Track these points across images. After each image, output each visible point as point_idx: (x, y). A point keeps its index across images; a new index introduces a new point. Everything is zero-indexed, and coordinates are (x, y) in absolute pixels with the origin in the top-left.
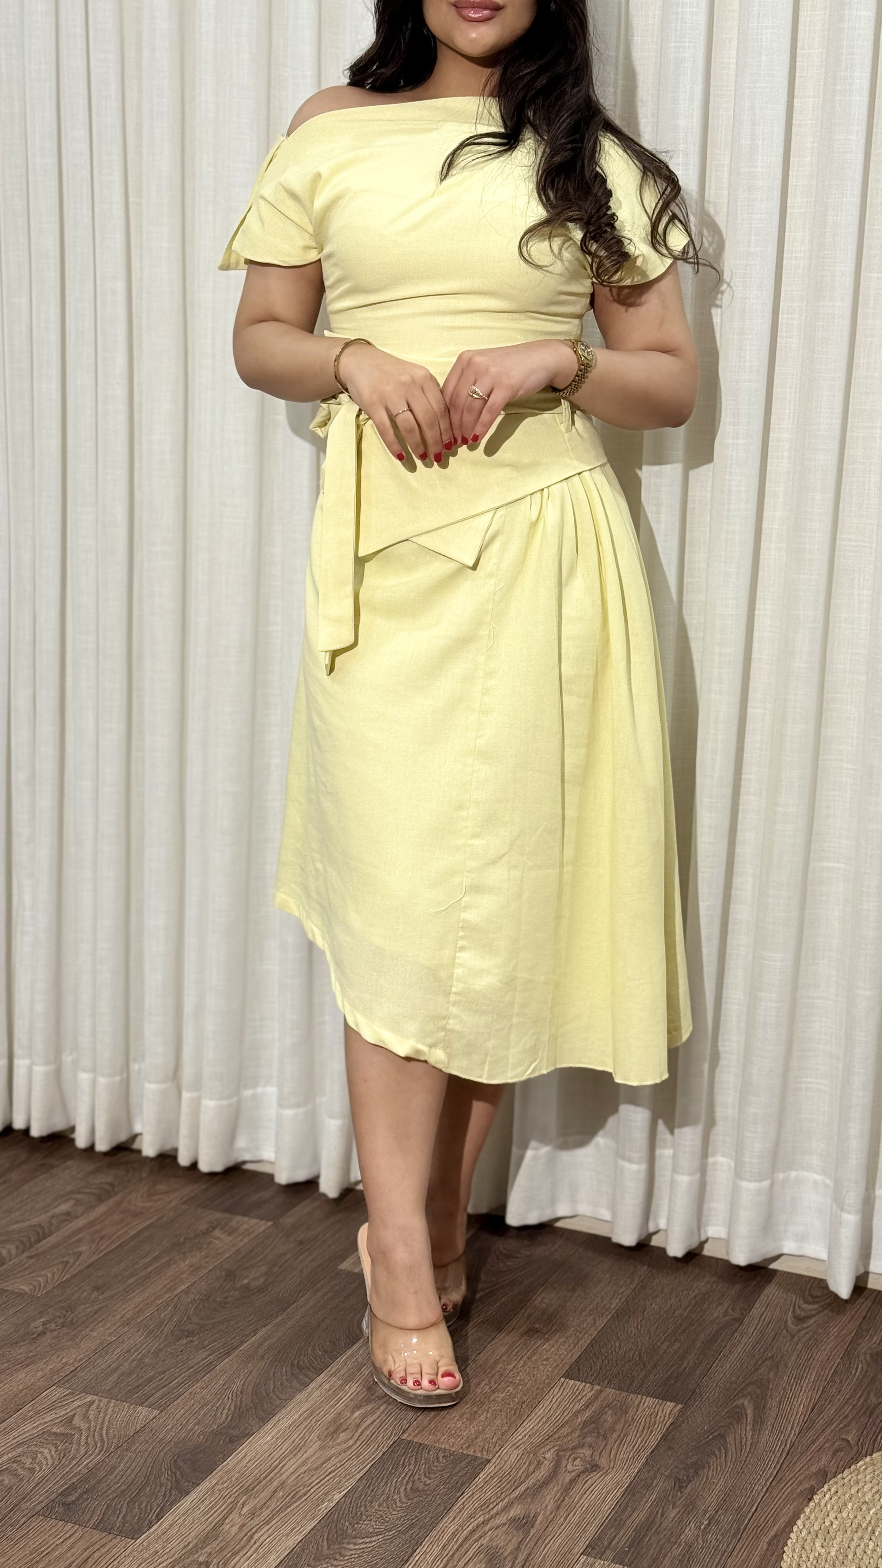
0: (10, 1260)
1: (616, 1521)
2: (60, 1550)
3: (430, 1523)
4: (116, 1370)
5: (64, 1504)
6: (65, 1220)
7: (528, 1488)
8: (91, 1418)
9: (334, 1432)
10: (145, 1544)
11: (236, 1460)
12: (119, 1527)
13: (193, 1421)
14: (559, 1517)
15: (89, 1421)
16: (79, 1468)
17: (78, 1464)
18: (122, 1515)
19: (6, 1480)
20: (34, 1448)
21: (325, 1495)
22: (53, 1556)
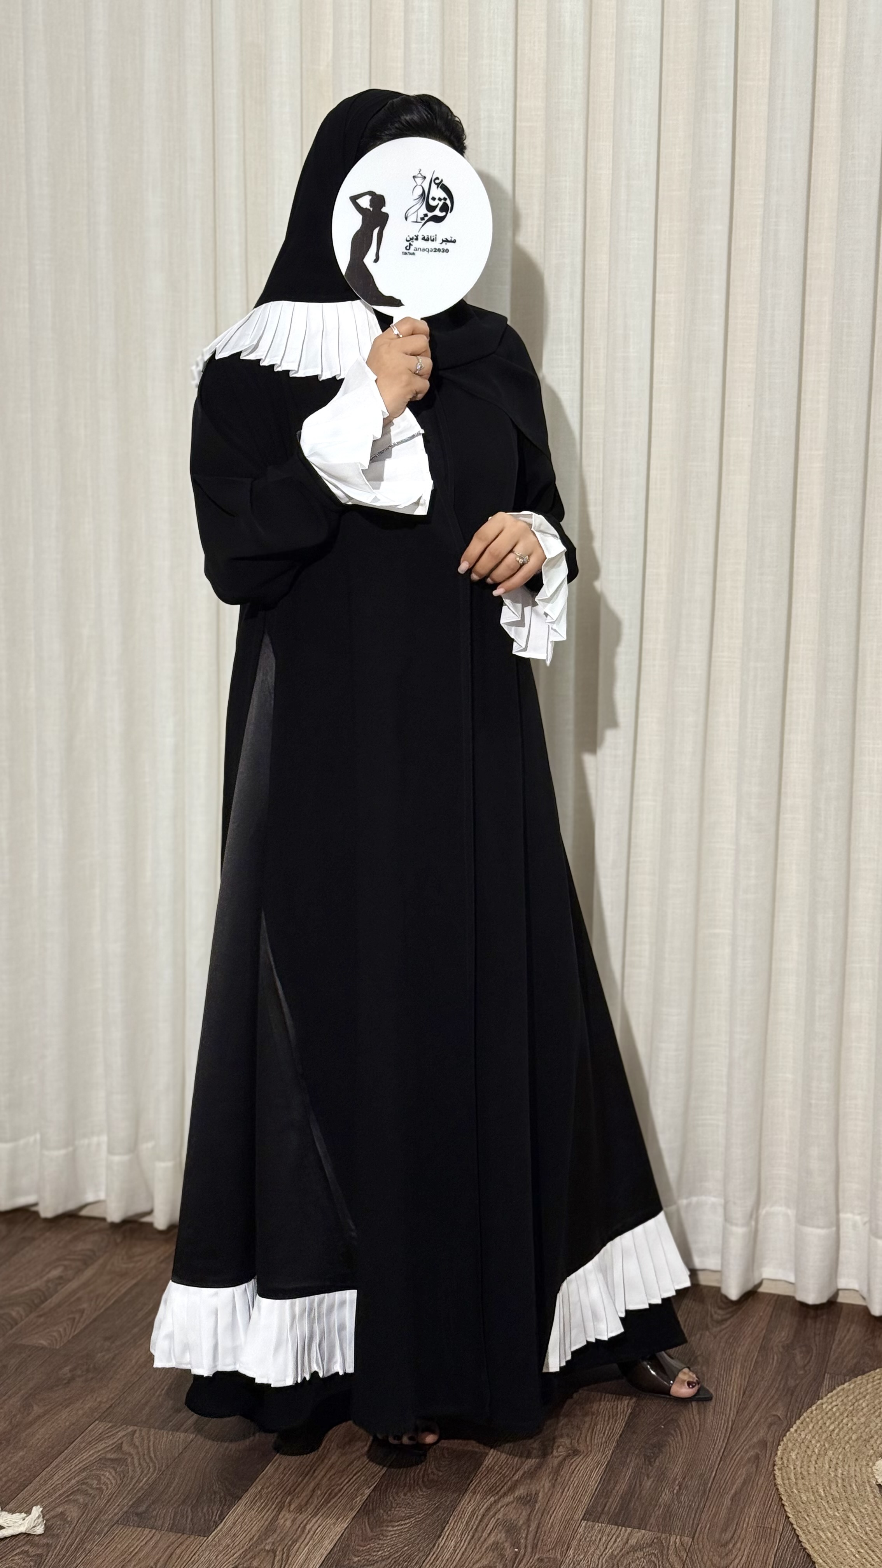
0: (22, 1320)
1: (604, 1492)
2: (146, 1549)
3: (450, 1505)
4: (146, 1403)
5: (137, 1514)
6: (60, 1284)
7: (525, 1472)
8: (137, 1444)
9: (350, 1441)
10: (216, 1539)
12: (190, 1528)
14: (556, 1493)
15: (137, 1447)
16: (141, 1485)
17: (138, 1482)
18: (190, 1518)
19: (81, 1499)
20: (94, 1472)
21: (358, 1489)
22: (141, 1555)
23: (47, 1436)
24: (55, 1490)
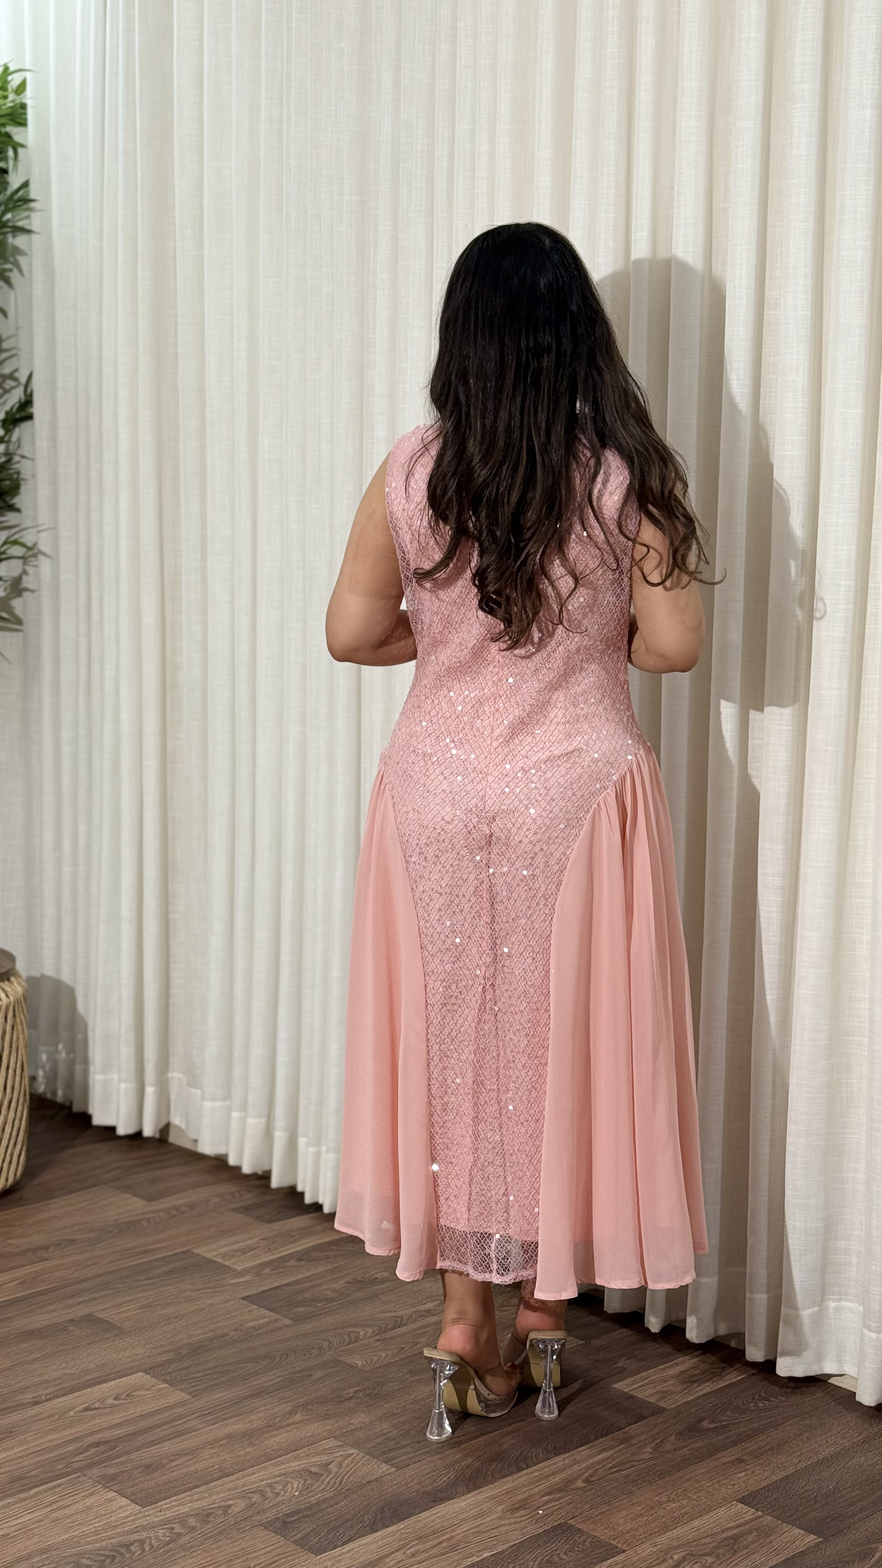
0: (362, 1340)
2: (261, 1553)
4: (385, 1434)
5: (284, 1522)
6: (423, 1316)
8: (344, 1465)
9: (516, 1509)
10: (322, 1560)
11: (430, 1514)
12: (311, 1545)
13: (415, 1482)
15: (341, 1468)
17: (312, 1496)
18: (320, 1537)
19: (255, 1498)
20: (289, 1479)
21: (478, 1552)
22: (251, 1556)
23: (284, 1440)
24: (244, 1485)
